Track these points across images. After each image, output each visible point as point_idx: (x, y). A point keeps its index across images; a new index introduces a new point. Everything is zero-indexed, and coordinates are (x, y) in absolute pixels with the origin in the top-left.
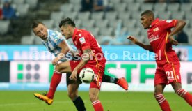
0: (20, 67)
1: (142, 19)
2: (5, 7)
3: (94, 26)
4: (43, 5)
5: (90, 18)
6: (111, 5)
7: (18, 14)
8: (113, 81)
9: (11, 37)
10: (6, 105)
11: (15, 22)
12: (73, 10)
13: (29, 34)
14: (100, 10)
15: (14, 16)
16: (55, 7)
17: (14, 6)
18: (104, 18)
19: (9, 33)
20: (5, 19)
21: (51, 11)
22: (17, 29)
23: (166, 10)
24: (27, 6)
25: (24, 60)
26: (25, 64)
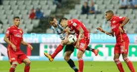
0: (46, 47)
1: (106, 15)
2: (37, 11)
3: (90, 23)
4: (59, 10)
5: (87, 18)
6: (99, 10)
7: (44, 16)
8: (91, 50)
9: (40, 29)
10: (37, 69)
11: (43, 20)
12: (77, 13)
13: (50, 27)
14: (93, 13)
15: (42, 16)
16: (66, 11)
17: (42, 11)
18: (95, 18)
19: (39, 27)
20: (37, 19)
21: (64, 14)
22: (44, 25)
23: (132, 13)
24: (50, 11)
25: (48, 43)
26: (49, 45)
